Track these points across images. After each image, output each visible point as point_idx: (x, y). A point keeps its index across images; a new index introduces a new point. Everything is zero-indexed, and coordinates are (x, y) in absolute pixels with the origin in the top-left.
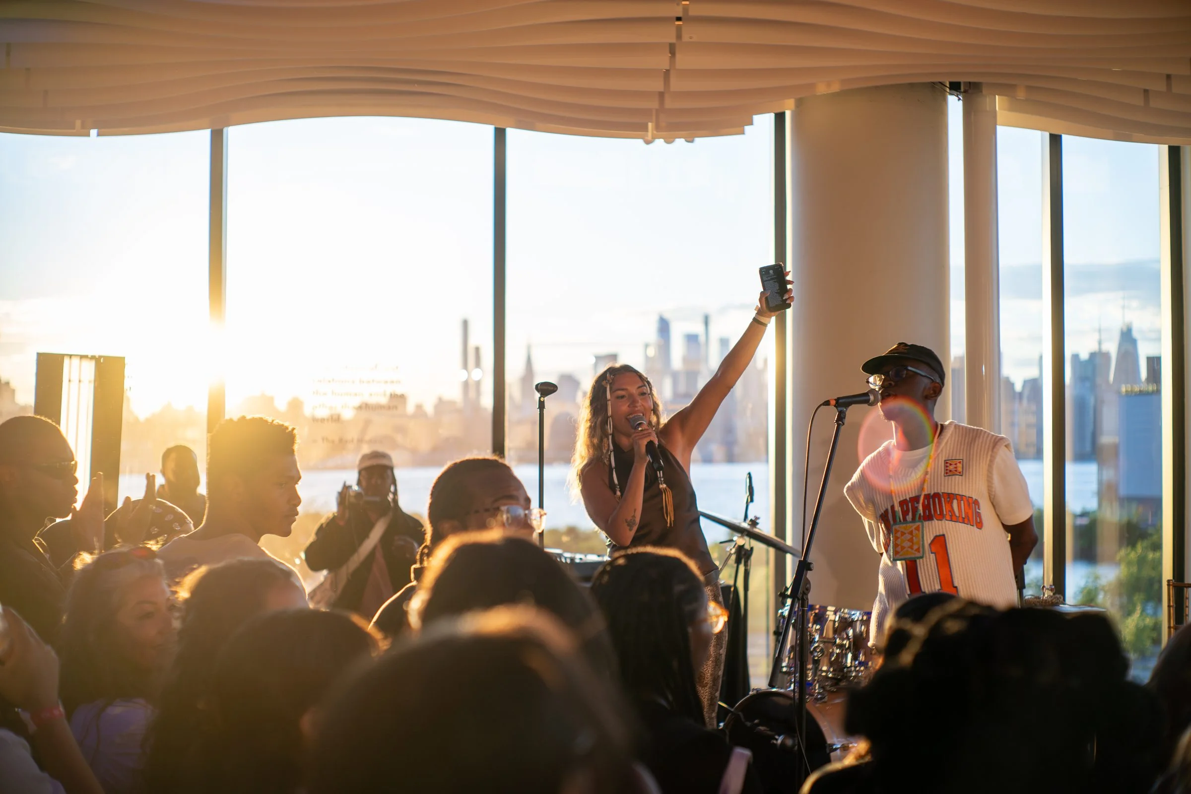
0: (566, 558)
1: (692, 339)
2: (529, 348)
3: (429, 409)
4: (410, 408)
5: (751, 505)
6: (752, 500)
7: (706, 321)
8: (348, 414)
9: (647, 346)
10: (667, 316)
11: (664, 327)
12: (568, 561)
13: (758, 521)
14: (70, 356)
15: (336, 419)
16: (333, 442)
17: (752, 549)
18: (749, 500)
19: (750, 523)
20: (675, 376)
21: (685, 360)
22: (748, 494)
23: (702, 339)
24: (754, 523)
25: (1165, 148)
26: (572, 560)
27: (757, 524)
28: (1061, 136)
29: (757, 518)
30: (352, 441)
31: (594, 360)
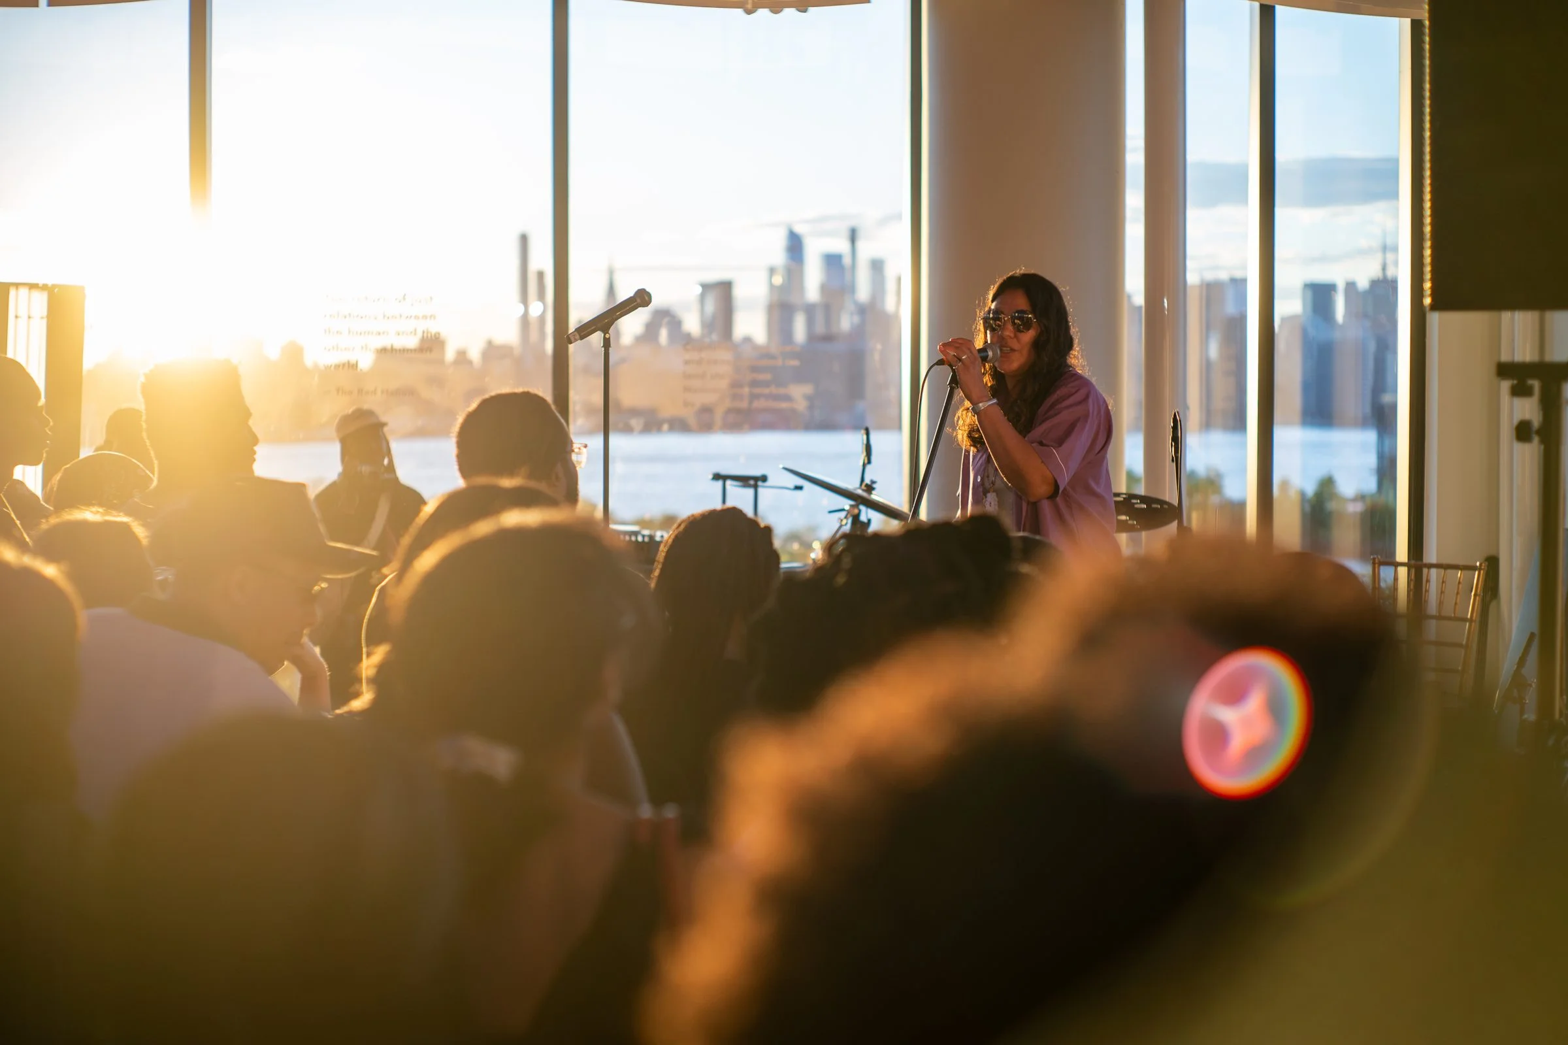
0: (644, 536)
1: (832, 261)
2: (611, 273)
3: (475, 355)
4: (450, 355)
5: (868, 467)
6: (869, 462)
7: (853, 236)
8: (366, 361)
9: (772, 271)
10: (799, 229)
11: (795, 245)
12: (646, 539)
13: (874, 486)
14: (17, 285)
15: (352, 366)
16: (351, 393)
17: (869, 521)
18: (866, 461)
19: (865, 488)
20: (810, 310)
21: (824, 288)
22: (865, 454)
23: (847, 261)
24: (870, 488)
25: (1407, 22)
26: (651, 537)
27: (873, 489)
28: (1273, 8)
29: (873, 482)
30: (375, 392)
31: (699, 290)
